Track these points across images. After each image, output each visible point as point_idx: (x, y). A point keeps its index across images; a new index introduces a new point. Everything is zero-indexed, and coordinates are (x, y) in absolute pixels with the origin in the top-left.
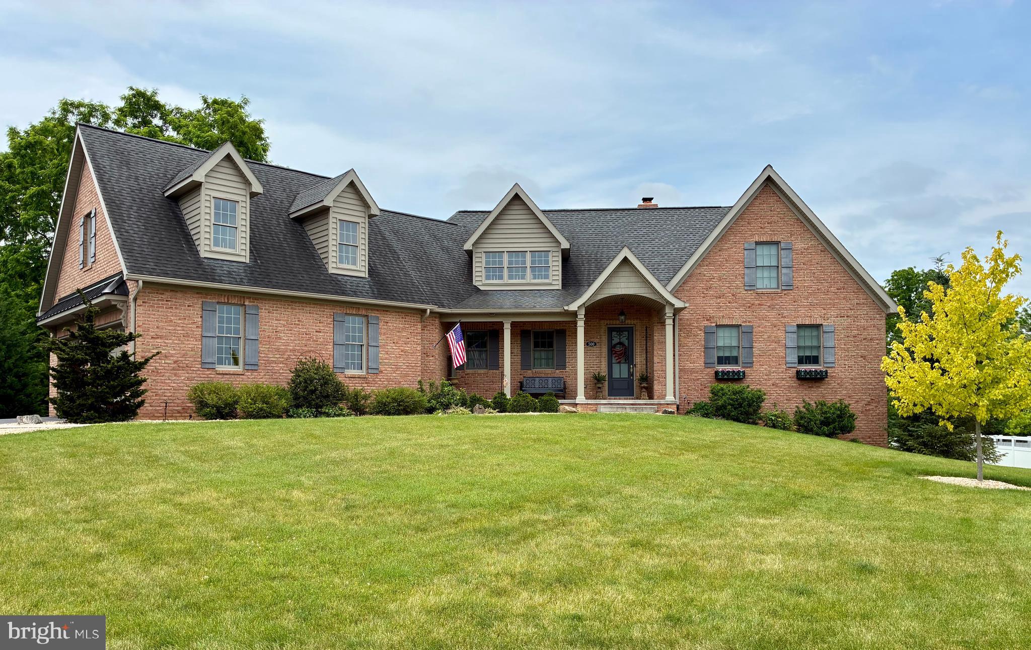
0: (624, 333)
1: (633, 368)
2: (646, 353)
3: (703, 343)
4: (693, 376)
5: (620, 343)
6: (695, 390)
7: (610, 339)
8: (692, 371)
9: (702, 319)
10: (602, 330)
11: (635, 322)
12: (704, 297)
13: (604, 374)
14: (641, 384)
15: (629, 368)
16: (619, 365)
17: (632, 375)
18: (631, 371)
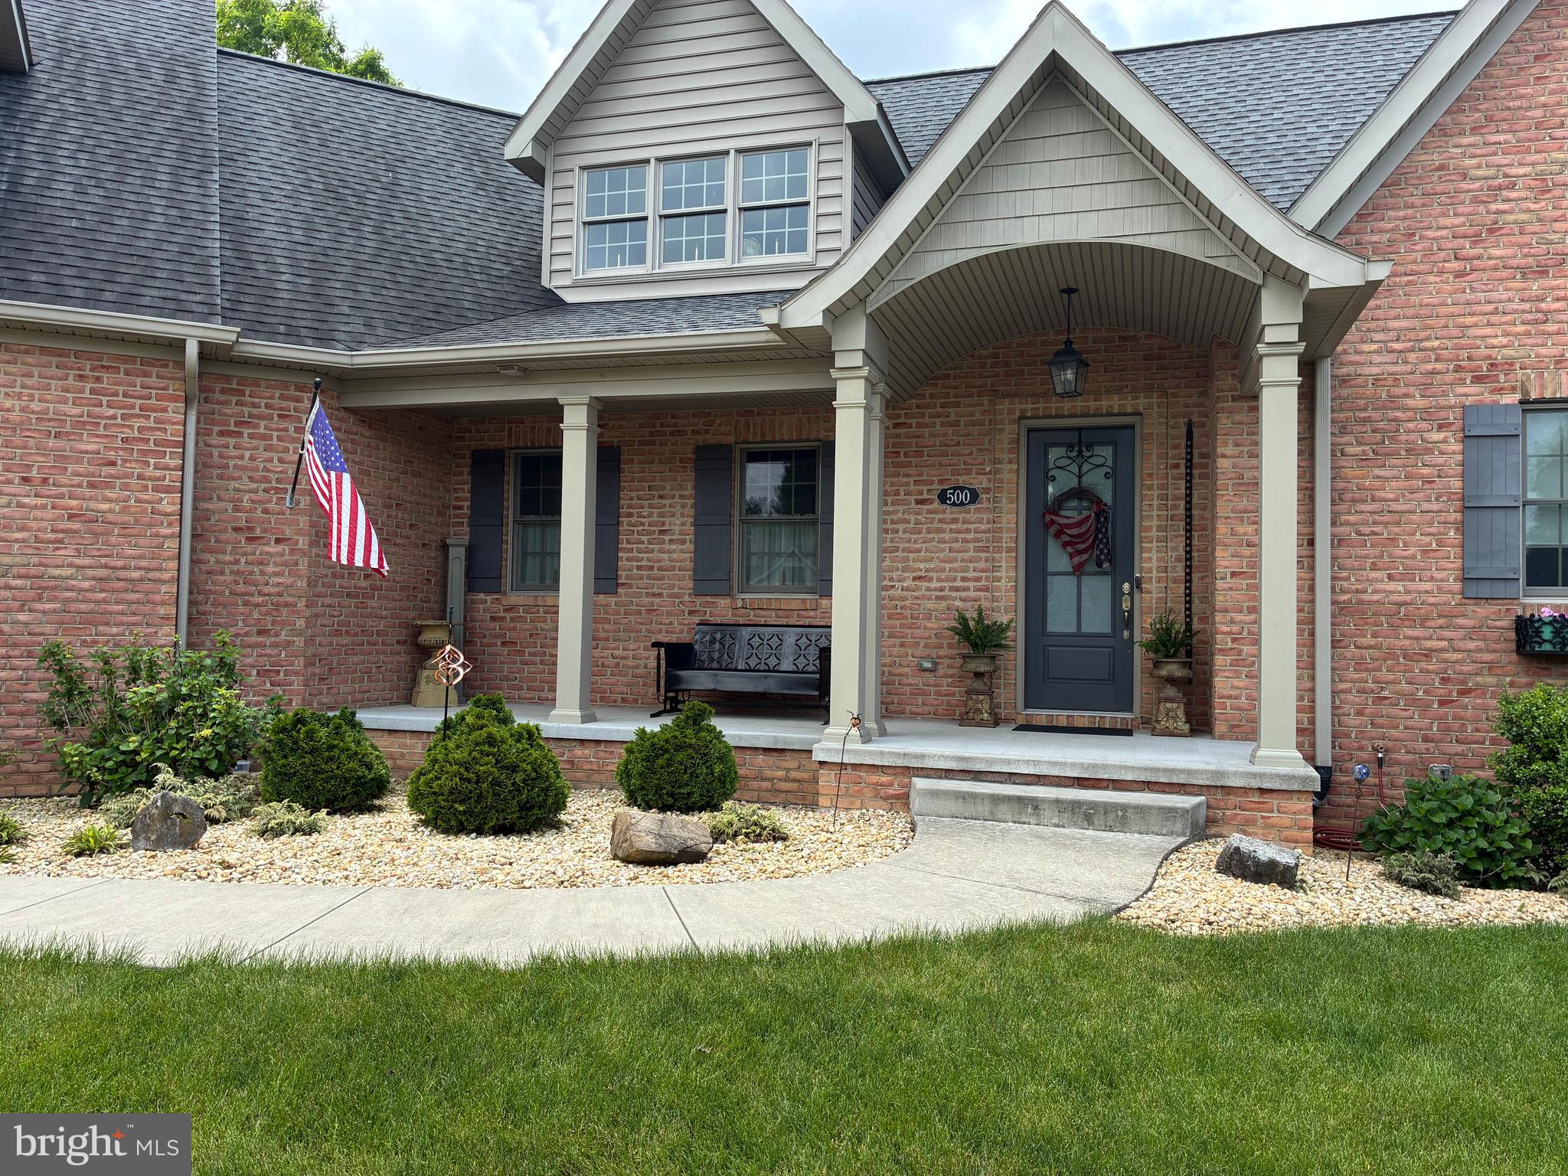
0: (1098, 450)
1: (1131, 594)
2: (1189, 530)
3: (1456, 484)
4: (1407, 637)
5: (1080, 493)
6: (1413, 701)
7: (1038, 474)
8: (1399, 615)
9: (1449, 377)
10: (1005, 439)
11: (1141, 403)
12: (1460, 275)
13: (1004, 619)
14: (1157, 664)
15: (1116, 595)
16: (1073, 580)
17: (1129, 624)
18: (1126, 606)
